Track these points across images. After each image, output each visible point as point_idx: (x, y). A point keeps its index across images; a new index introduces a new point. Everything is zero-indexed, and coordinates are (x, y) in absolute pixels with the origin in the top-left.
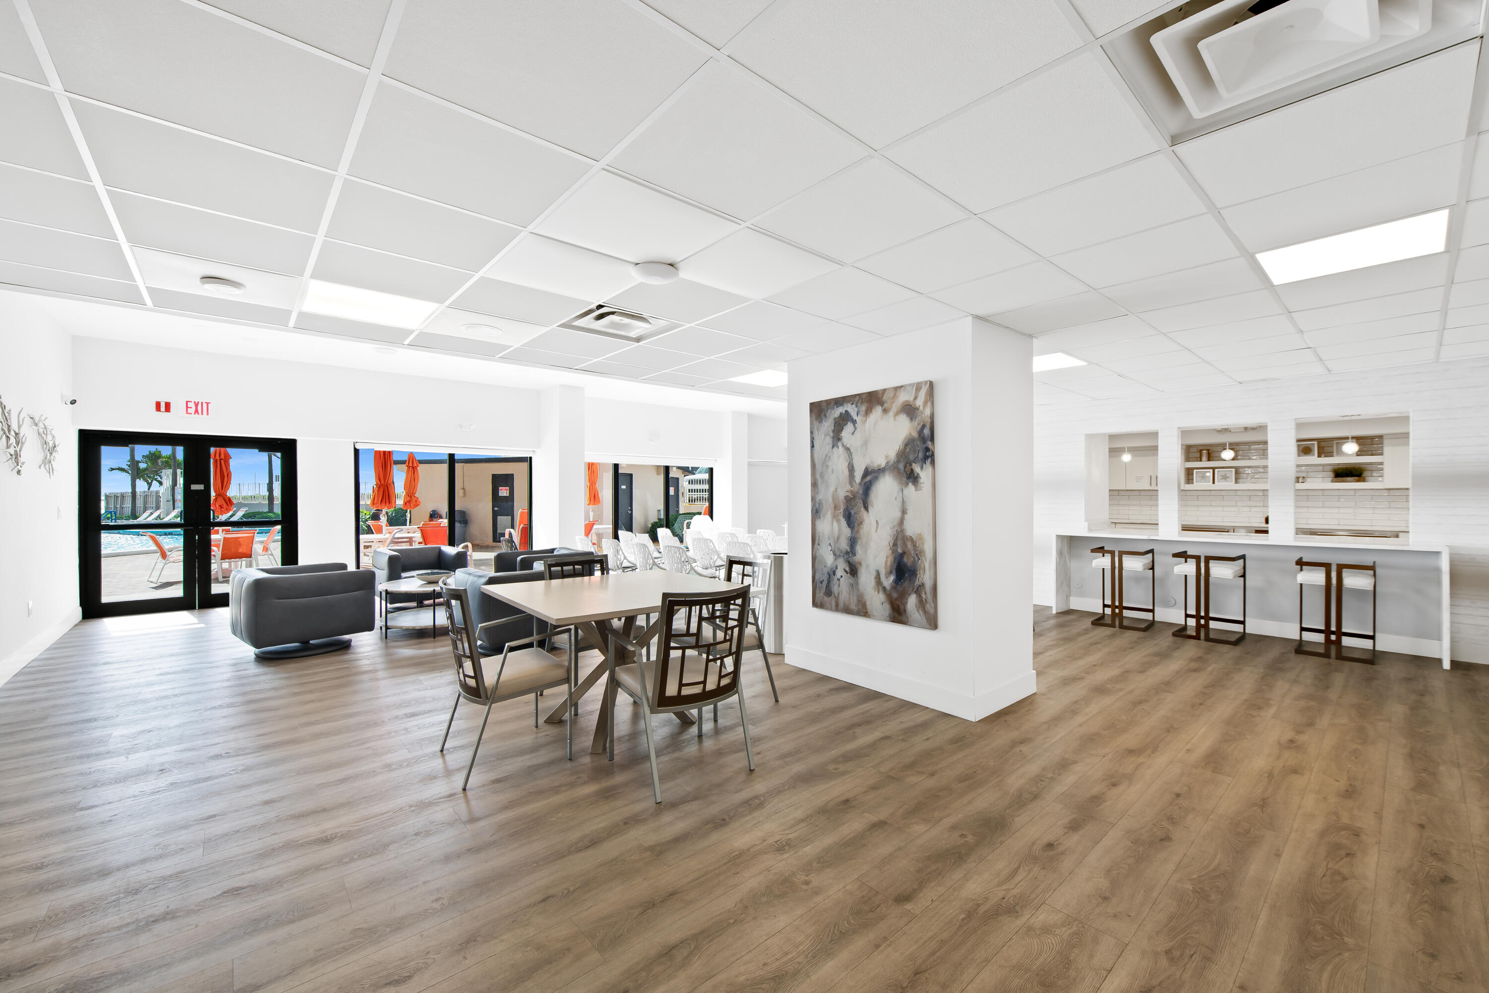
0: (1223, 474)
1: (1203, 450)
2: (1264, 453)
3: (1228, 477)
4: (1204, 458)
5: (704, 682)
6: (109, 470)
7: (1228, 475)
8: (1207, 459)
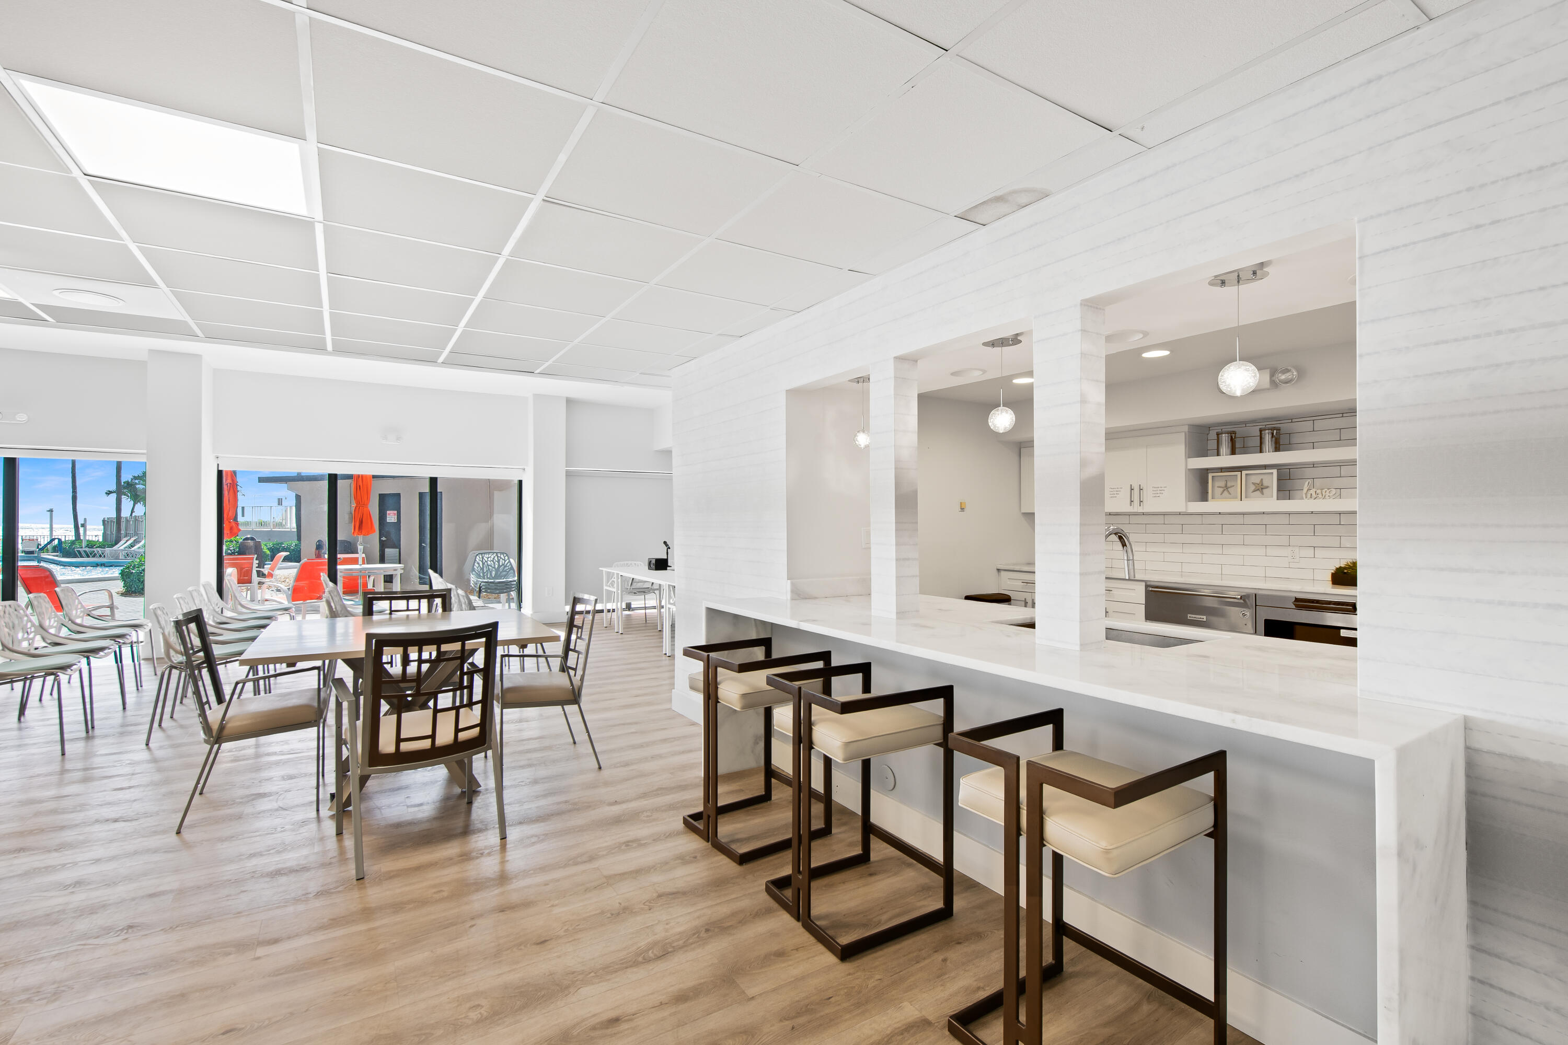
0: (1256, 479)
1: (1222, 433)
2: (1347, 437)
3: (1267, 487)
4: (1225, 448)
5: (433, 736)
6: (106, 493)
7: (1265, 483)
8: (1229, 451)
